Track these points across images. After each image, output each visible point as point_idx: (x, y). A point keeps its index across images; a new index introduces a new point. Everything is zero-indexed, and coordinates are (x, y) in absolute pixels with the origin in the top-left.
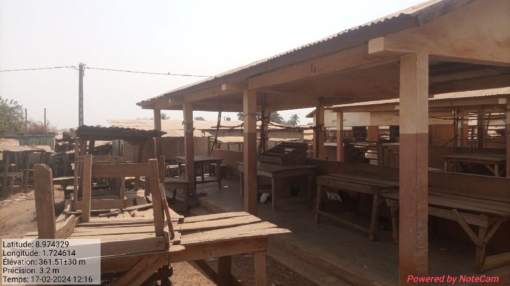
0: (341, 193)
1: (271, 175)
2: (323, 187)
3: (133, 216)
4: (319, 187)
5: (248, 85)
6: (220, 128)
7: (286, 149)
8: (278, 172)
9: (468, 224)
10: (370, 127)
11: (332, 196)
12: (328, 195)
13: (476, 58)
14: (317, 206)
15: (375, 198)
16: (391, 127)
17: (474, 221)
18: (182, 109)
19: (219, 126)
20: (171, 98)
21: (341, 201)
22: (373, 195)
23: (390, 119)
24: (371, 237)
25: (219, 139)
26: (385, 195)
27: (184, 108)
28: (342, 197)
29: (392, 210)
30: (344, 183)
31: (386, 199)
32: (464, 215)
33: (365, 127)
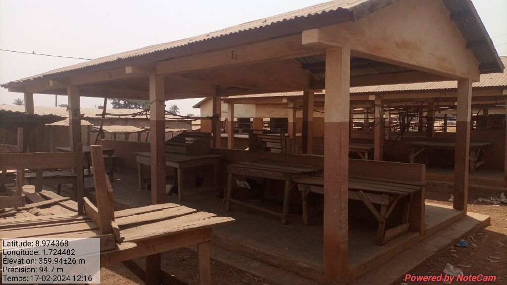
0: (249, 180)
1: (177, 166)
2: (234, 175)
3: (37, 214)
4: (230, 176)
5: (155, 69)
6: (106, 116)
7: (187, 139)
8: (185, 162)
9: (372, 203)
10: (255, 119)
11: (242, 184)
12: (238, 183)
13: (382, 56)
14: (229, 194)
15: (287, 183)
16: (271, 119)
17: (377, 200)
18: (66, 94)
19: (104, 114)
20: (53, 80)
21: (249, 188)
22: (285, 181)
23: (272, 112)
24: (284, 221)
25: (105, 128)
26: (297, 181)
27: (69, 92)
28: (250, 184)
29: (303, 194)
30: (256, 170)
31: (298, 185)
32: (369, 196)
33: (249, 119)
